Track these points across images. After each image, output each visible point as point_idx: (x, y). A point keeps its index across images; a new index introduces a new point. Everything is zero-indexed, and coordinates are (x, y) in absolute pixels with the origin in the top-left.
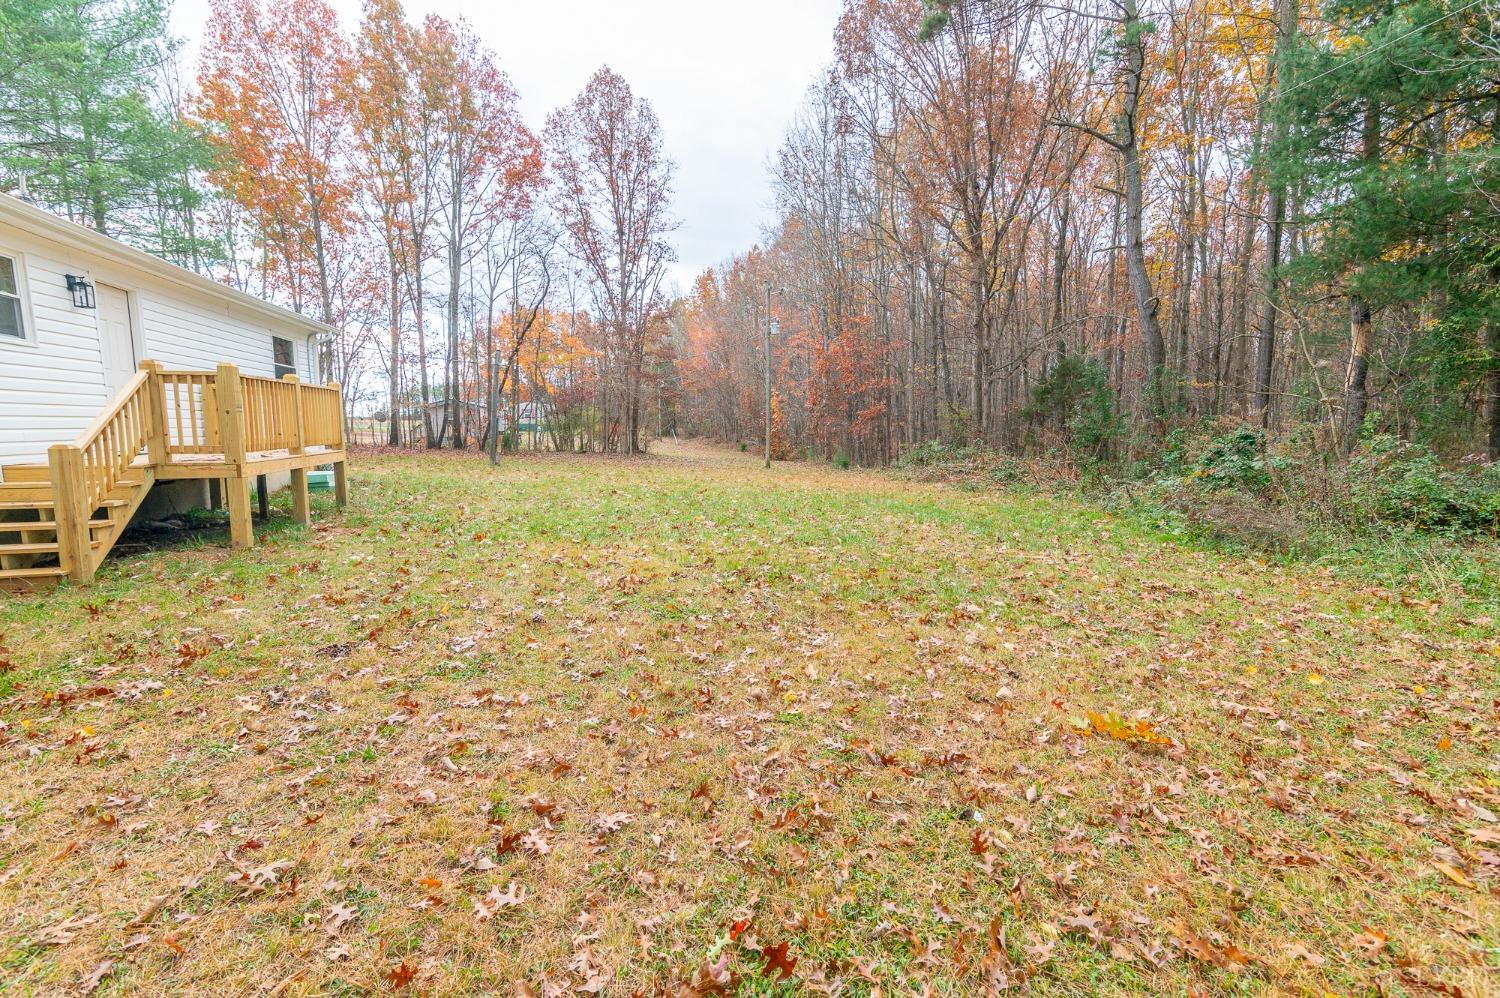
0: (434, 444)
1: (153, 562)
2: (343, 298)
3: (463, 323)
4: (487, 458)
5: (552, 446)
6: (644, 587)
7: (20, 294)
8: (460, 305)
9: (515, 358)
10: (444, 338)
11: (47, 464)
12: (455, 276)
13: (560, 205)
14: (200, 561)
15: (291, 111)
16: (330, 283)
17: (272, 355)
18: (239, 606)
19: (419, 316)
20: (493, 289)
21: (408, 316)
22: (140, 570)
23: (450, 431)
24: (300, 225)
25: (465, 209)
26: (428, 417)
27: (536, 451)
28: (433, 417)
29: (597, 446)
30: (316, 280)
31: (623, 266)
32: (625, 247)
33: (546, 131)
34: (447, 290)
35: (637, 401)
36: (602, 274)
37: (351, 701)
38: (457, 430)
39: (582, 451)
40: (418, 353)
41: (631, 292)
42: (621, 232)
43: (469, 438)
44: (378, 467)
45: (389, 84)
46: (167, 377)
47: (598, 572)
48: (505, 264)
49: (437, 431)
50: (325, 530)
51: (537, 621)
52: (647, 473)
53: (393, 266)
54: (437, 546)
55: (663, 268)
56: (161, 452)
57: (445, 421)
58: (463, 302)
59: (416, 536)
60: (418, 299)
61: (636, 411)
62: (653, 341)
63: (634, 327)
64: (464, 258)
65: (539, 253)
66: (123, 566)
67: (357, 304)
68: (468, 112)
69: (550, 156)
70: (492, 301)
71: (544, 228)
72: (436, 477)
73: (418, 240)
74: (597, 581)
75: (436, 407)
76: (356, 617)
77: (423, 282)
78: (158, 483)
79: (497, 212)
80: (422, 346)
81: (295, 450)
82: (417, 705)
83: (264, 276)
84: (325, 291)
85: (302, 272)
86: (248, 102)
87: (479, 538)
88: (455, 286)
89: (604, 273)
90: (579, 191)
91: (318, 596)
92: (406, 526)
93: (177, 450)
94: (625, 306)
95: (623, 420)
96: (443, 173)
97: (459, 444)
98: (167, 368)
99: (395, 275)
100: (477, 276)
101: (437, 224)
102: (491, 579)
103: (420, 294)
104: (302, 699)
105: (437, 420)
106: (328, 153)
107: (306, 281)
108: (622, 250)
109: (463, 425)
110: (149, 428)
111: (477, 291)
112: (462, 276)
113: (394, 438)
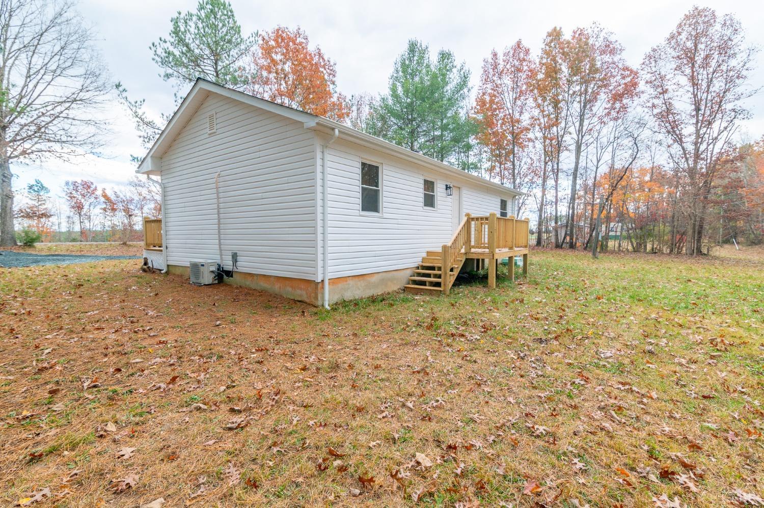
0: (558, 246)
1: (464, 290)
2: (520, 178)
3: (579, 182)
4: (591, 254)
5: (630, 248)
6: (733, 348)
7: (435, 194)
8: (578, 173)
9: (610, 198)
10: (569, 192)
11: (441, 251)
12: (578, 158)
13: (650, 104)
14: (478, 291)
15: (508, 100)
16: (516, 172)
17: (499, 207)
18: (497, 313)
19: (556, 182)
20: (598, 162)
21: (551, 182)
22: (462, 292)
23: (568, 238)
24: (506, 149)
25: (586, 122)
26: (557, 231)
27: (619, 252)
28: (559, 232)
29: (666, 250)
30: (510, 171)
31: (698, 131)
32: (701, 118)
33: (643, 64)
34: (573, 166)
35: (702, 219)
36: (679, 140)
37: (555, 366)
38: (571, 239)
39: (653, 252)
40: (554, 200)
41: (703, 147)
42: (698, 109)
43: (578, 243)
44: (533, 257)
45: (552, 72)
46: (473, 219)
47: (690, 331)
48: (607, 147)
49: (561, 239)
50: (521, 284)
51: (650, 352)
52: (713, 268)
53: (545, 159)
54: (576, 299)
55: (736, 126)
56: (469, 248)
57: (566, 234)
58: (580, 171)
59: (564, 292)
60: (556, 172)
61: (701, 227)
62: (722, 178)
63: (704, 170)
64: (583, 148)
65: (632, 136)
66: (456, 290)
67: (526, 180)
68: (594, 70)
69: (645, 76)
70: (597, 168)
71: (636, 120)
72: (564, 263)
73: (559, 145)
74: (691, 337)
75: (562, 226)
76: (546, 327)
77: (560, 164)
78: (467, 259)
79: (605, 119)
80: (556, 197)
81: (511, 248)
82: (588, 379)
83: (491, 174)
84: (514, 176)
85: (505, 169)
86: (492, 102)
87: (599, 299)
88: (577, 163)
89: (681, 139)
90: (665, 92)
91: (527, 314)
92: (558, 287)
93: (473, 247)
94: (697, 156)
95: (690, 232)
96: (576, 107)
97: (572, 246)
98: (473, 216)
99: (546, 163)
100: (590, 157)
101: (570, 133)
102: (612, 322)
103: (558, 171)
104: (533, 359)
105: (562, 233)
106: (521, 113)
107: (506, 173)
108: (697, 122)
109: (575, 236)
110: (466, 239)
111: (590, 165)
112: (581, 157)
113: (539, 242)
